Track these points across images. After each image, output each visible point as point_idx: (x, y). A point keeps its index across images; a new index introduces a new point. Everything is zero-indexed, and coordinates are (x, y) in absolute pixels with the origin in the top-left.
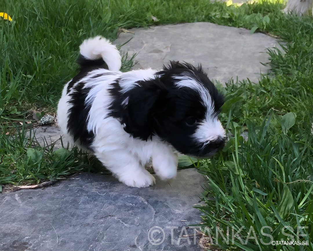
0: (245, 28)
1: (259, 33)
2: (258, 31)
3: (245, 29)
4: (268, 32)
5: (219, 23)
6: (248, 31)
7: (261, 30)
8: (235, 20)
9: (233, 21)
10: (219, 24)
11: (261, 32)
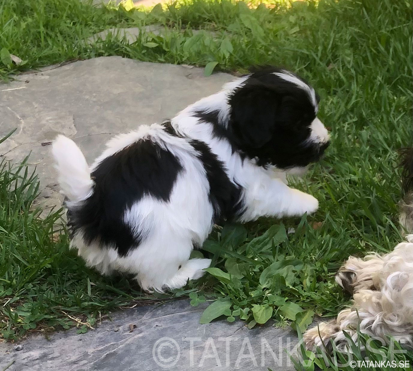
0: (190, 64)
1: (221, 74)
2: (217, 70)
3: (192, 67)
4: (235, 71)
5: (140, 58)
6: (199, 70)
7: (222, 67)
8: (167, 50)
9: (165, 52)
10: (141, 60)
11: (223, 71)
